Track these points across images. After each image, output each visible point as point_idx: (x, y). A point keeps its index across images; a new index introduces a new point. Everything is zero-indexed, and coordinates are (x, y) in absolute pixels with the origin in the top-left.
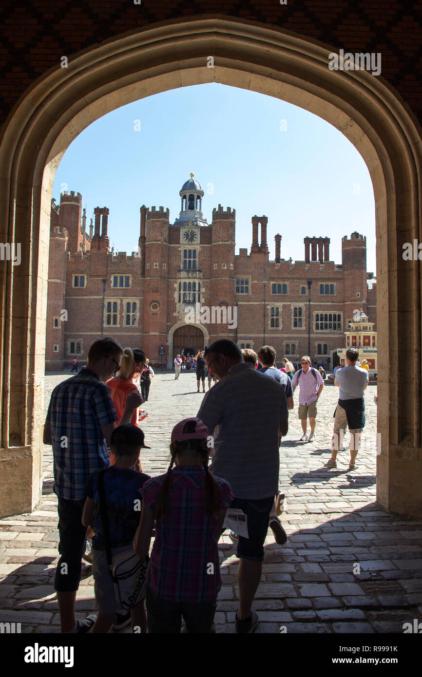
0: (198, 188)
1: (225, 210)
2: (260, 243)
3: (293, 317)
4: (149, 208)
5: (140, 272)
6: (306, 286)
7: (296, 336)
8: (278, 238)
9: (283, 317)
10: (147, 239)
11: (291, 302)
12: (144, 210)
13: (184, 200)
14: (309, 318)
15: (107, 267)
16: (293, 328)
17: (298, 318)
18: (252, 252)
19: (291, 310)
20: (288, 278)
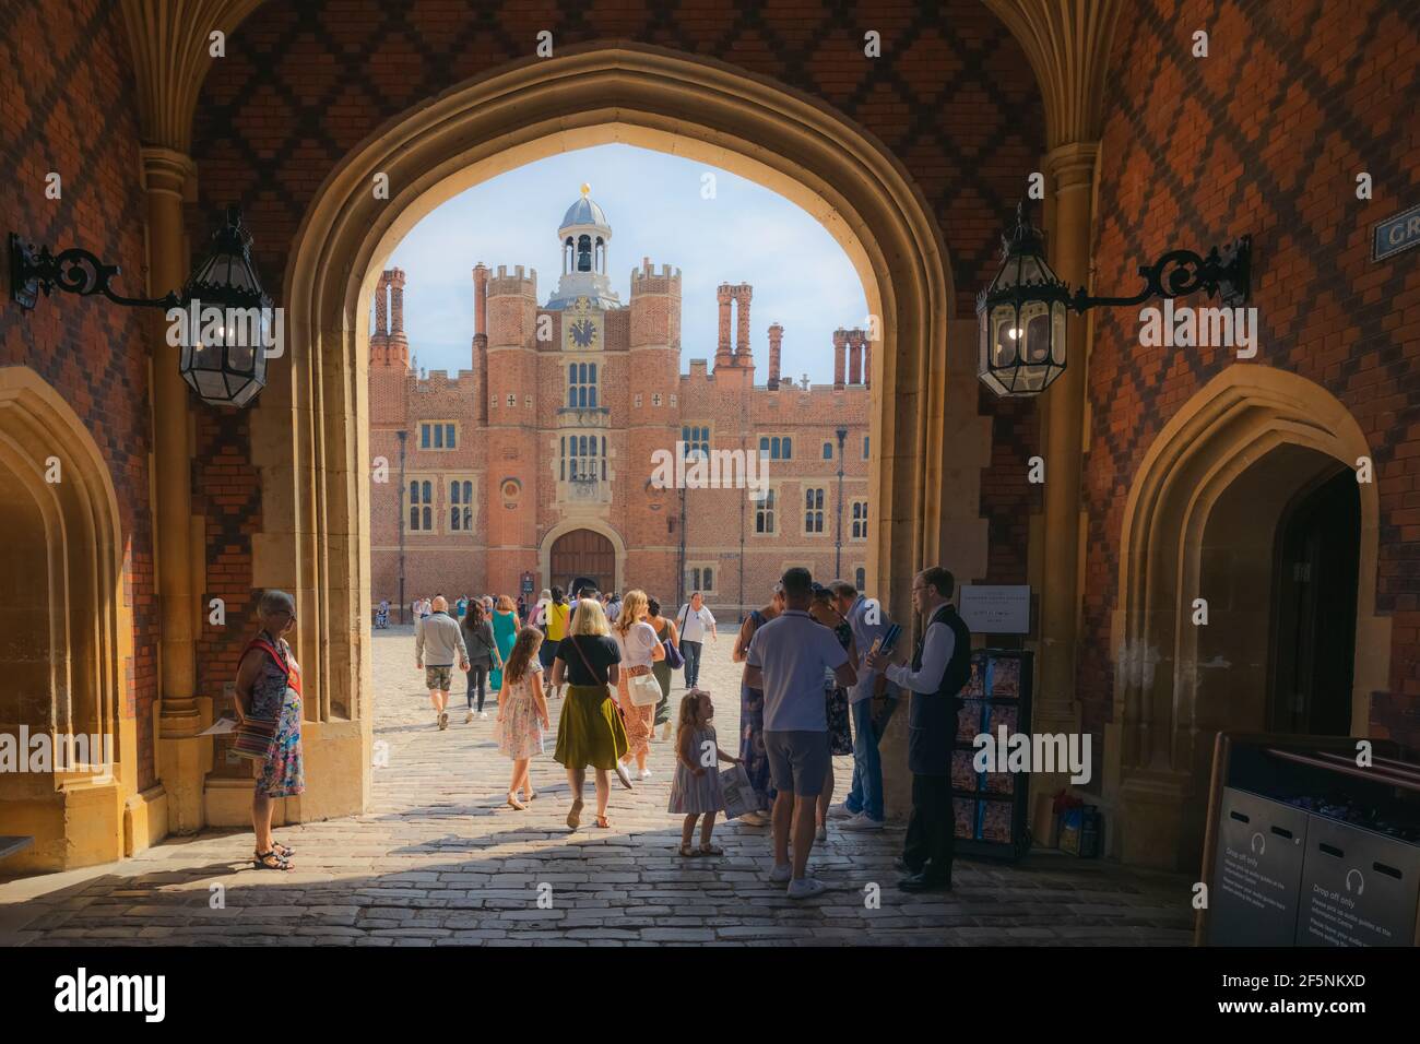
0: (599, 220)
1: (658, 271)
2: (734, 346)
3: (804, 510)
4: (491, 270)
5: (477, 413)
6: (834, 441)
7: (810, 550)
8: (776, 333)
9: (782, 509)
10: (489, 341)
11: (800, 476)
12: (481, 273)
13: (569, 248)
14: (840, 511)
15: (407, 404)
16: (804, 533)
17: (814, 511)
18: (718, 366)
19: (801, 494)
20: (794, 425)
